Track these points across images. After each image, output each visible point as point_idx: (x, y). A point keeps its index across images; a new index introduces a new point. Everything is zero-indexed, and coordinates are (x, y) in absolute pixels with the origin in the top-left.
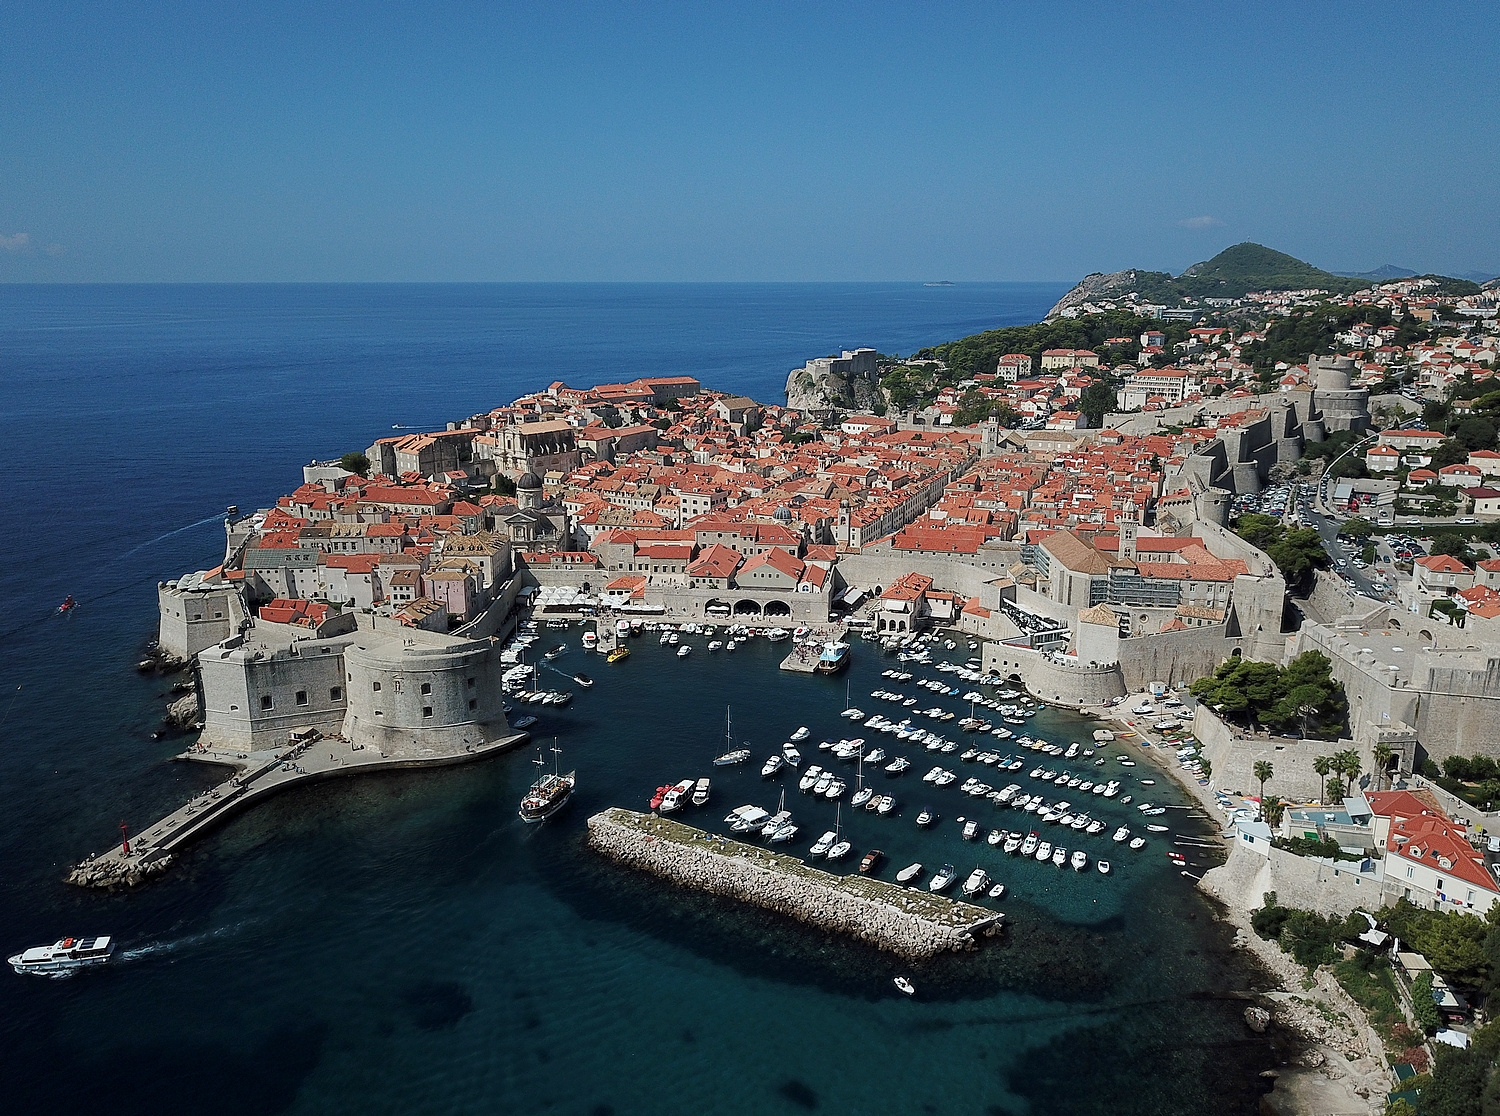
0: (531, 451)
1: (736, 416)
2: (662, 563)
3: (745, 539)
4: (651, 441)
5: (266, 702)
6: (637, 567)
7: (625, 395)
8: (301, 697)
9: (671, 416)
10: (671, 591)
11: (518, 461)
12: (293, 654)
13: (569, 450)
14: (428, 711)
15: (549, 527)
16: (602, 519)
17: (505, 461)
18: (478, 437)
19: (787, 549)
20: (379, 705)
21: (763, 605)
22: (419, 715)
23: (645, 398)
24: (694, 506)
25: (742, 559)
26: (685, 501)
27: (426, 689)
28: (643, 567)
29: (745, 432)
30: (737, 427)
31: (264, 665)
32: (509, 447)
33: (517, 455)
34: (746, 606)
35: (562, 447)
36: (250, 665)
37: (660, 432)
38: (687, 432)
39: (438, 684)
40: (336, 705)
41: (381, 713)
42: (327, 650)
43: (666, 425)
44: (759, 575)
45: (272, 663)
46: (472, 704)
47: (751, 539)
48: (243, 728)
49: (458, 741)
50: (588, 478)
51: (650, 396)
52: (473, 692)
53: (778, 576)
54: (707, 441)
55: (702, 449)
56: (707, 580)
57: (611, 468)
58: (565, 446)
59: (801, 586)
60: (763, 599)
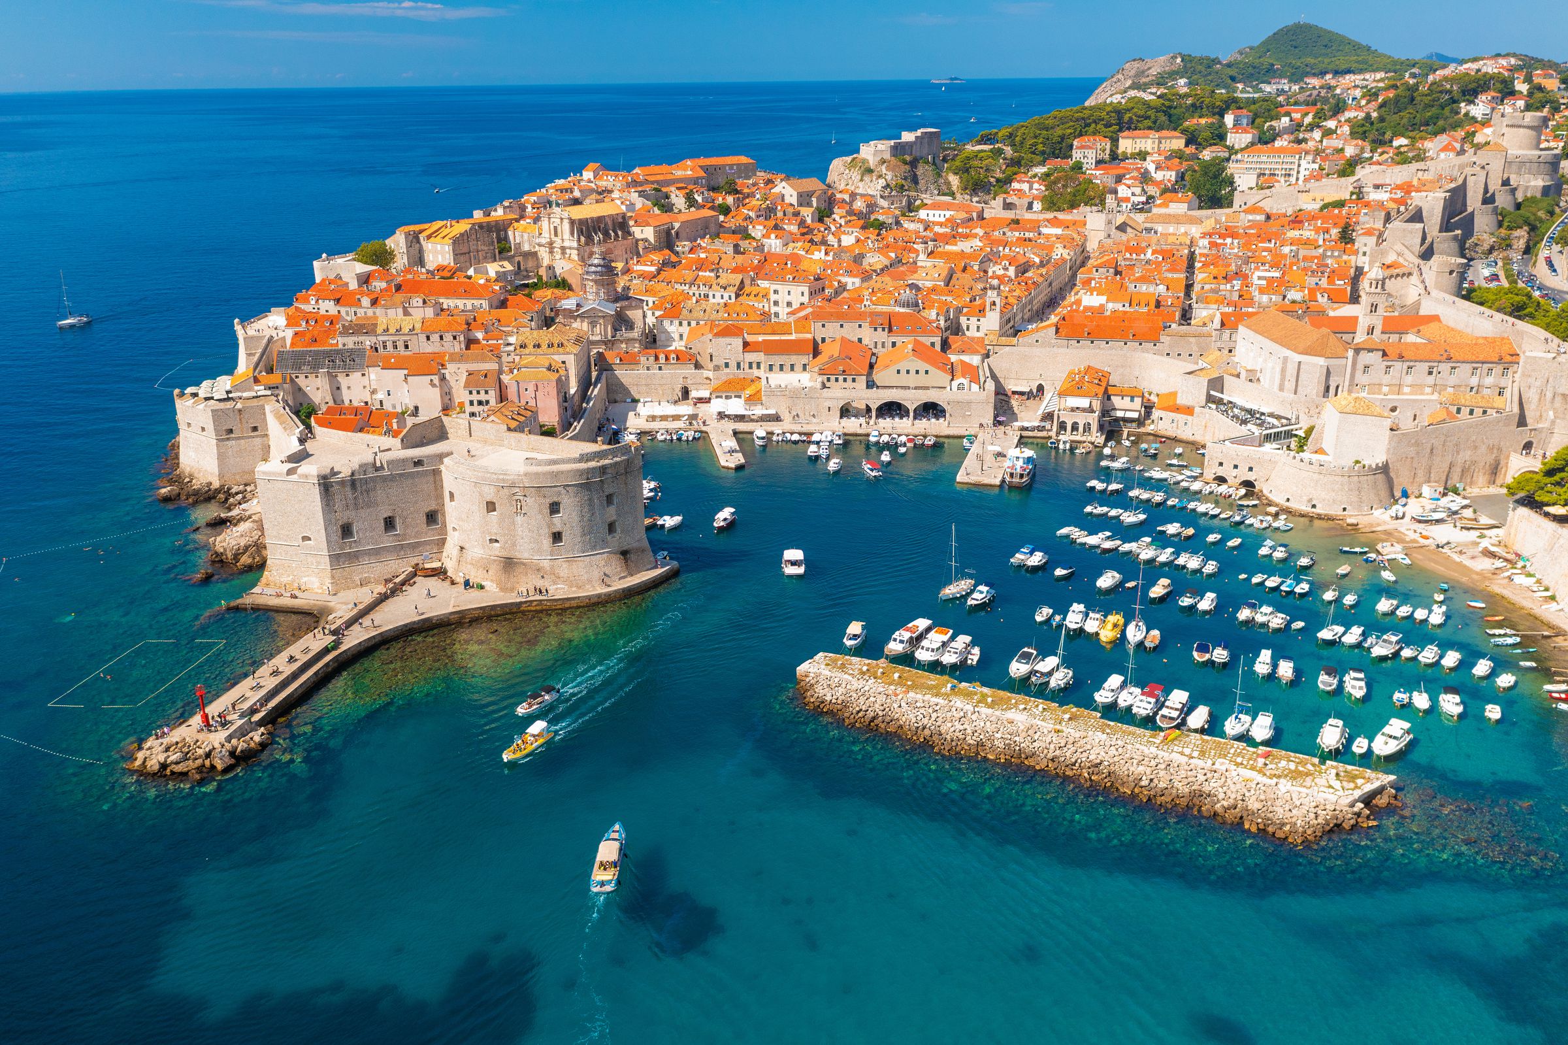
0: (583, 239)
1: (804, 199)
2: (777, 360)
3: (876, 329)
4: (713, 228)
5: (346, 530)
6: (747, 366)
7: (672, 177)
8: (389, 523)
9: (730, 200)
10: (796, 394)
11: (568, 251)
12: (377, 469)
13: (624, 238)
14: (557, 537)
15: (630, 326)
16: (685, 312)
17: (551, 252)
18: (516, 224)
19: (927, 341)
20: (495, 530)
21: (911, 408)
22: (547, 542)
23: (695, 181)
24: (788, 298)
25: (873, 354)
26: (776, 292)
27: (554, 508)
28: (754, 366)
29: (816, 218)
30: (807, 213)
31: (342, 483)
32: (556, 235)
33: (566, 244)
34: (891, 409)
35: (616, 234)
36: (326, 484)
37: (722, 218)
38: (750, 218)
39: (569, 503)
40: (431, 535)
41: (497, 541)
42: (418, 463)
43: (725, 210)
44: (903, 372)
45: (353, 482)
46: (611, 528)
47: (883, 329)
48: (318, 563)
49: (596, 574)
50: (653, 269)
51: (702, 178)
52: (611, 513)
53: (927, 372)
54: (776, 227)
55: (773, 236)
56: (841, 378)
57: (674, 258)
58: (620, 233)
59: (955, 384)
60: (912, 400)
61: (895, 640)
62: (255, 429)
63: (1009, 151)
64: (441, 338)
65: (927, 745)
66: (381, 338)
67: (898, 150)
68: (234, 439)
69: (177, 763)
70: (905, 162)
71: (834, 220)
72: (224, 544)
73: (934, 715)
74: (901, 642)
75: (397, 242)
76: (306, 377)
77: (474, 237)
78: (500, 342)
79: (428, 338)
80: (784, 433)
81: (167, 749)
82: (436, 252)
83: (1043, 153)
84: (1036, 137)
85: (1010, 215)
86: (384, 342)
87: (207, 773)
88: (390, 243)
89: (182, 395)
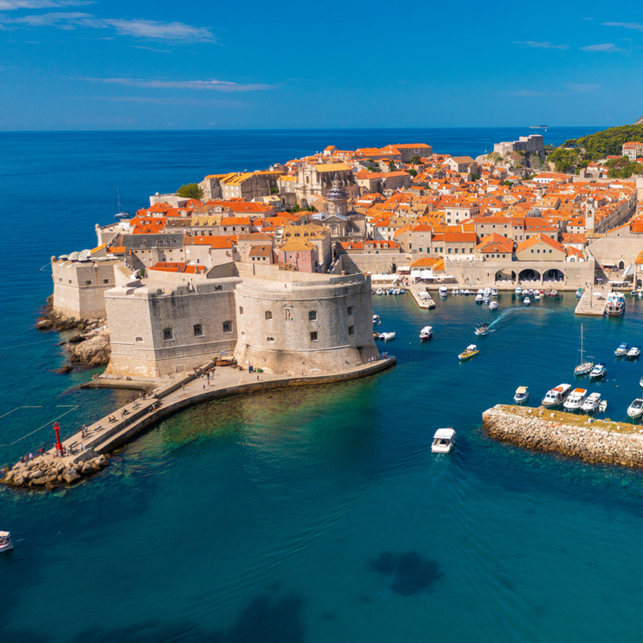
0: (325, 184)
1: (463, 168)
2: (453, 246)
3: (516, 228)
4: (407, 183)
5: (167, 333)
6: (434, 250)
7: (380, 154)
8: (198, 329)
9: (417, 167)
10: (466, 265)
11: (315, 192)
12: (190, 291)
13: (351, 185)
14: (314, 335)
15: (357, 230)
16: (392, 222)
17: (305, 193)
18: (282, 177)
19: (549, 235)
20: (271, 331)
21: (542, 273)
22: (307, 339)
23: (395, 157)
24: (457, 217)
25: (515, 243)
26: (449, 214)
27: (312, 315)
28: (439, 250)
29: (471, 178)
30: (465, 176)
31: (166, 299)
32: (308, 182)
33: (315, 187)
34: (528, 274)
35: (346, 183)
36: (154, 300)
37: (412, 177)
38: (429, 178)
39: (323, 313)
40: (226, 338)
41: (272, 339)
42: (219, 288)
43: (414, 173)
44: (536, 251)
45: (173, 299)
46: (351, 330)
47: (521, 228)
48: (147, 356)
49: (340, 361)
50: (370, 202)
51: (399, 155)
52: (351, 320)
53: (550, 251)
54: (446, 183)
55: (444, 188)
56: (496, 255)
57: (382, 198)
58: (348, 182)
59: (569, 259)
60: (542, 268)
61: (548, 396)
62: (106, 281)
63: (583, 150)
64: (234, 229)
65: (578, 457)
66: (194, 229)
67: (518, 147)
68: (91, 288)
69: (37, 477)
70: (522, 154)
71: (482, 181)
72: (81, 349)
73: (581, 439)
74: (553, 397)
75: (205, 185)
76: (143, 252)
77: (255, 182)
78: (273, 232)
79: (225, 229)
80: (459, 290)
81: (30, 469)
82: (230, 191)
83: (604, 151)
84: (600, 142)
85: (589, 180)
86: (196, 232)
87: (59, 484)
88: (200, 185)
89: (56, 260)
